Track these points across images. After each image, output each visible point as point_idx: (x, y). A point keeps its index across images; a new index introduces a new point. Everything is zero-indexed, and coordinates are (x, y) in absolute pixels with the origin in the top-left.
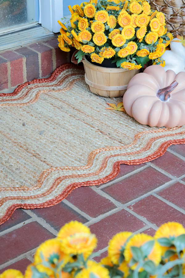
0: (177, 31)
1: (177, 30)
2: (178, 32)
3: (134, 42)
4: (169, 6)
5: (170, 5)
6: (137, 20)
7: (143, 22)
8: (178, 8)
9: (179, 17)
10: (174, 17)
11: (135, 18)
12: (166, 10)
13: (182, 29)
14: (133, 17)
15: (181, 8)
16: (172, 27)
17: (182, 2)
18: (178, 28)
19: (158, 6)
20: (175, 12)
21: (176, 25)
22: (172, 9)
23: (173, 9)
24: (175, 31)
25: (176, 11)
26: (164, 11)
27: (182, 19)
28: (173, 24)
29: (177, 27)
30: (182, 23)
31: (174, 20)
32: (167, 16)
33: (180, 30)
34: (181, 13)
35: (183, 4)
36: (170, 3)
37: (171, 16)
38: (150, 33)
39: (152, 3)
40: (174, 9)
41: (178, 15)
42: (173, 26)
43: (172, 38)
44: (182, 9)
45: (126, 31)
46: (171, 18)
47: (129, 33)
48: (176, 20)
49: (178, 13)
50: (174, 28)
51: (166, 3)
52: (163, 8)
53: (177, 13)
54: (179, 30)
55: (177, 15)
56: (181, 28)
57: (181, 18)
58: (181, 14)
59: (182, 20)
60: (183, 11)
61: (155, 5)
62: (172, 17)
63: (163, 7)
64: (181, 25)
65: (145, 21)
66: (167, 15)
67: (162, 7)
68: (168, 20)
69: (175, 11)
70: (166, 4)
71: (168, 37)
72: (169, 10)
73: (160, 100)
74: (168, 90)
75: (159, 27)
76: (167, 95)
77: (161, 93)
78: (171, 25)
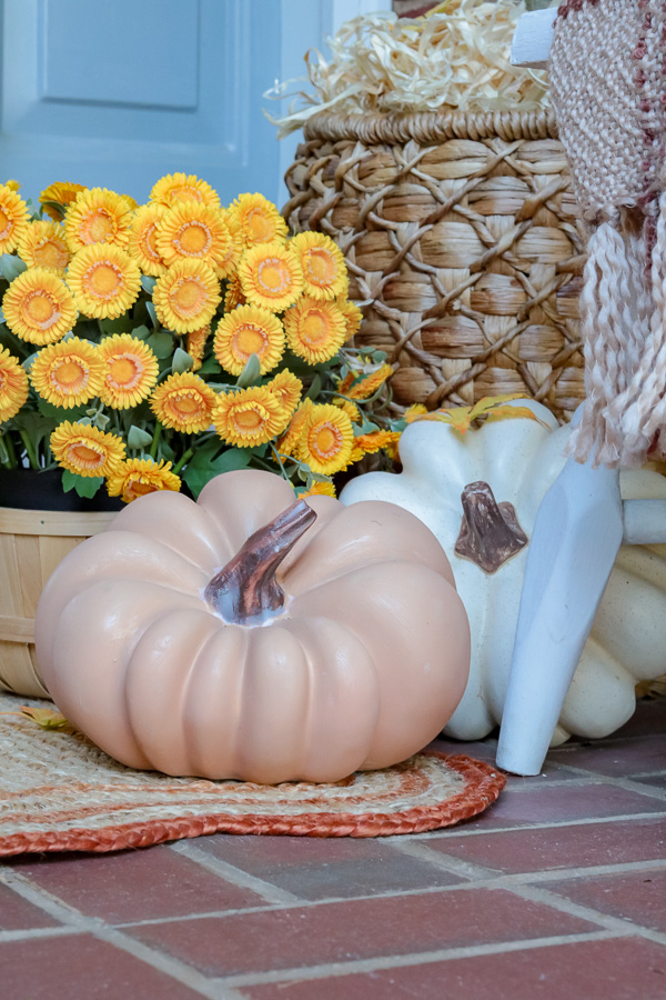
0: (452, 397)
1: (456, 391)
4: (415, 264)
5: (417, 260)
8: (459, 272)
9: (461, 321)
10: (440, 323)
15: (473, 270)
16: (434, 377)
17: (477, 241)
19: (369, 275)
20: (443, 292)
21: (450, 365)
22: (429, 279)
23: (433, 282)
24: (448, 398)
25: (449, 286)
26: (391, 297)
27: (478, 331)
28: (436, 362)
30: (478, 352)
31: (437, 334)
33: (468, 389)
34: (473, 295)
37: (423, 318)
40: (436, 280)
41: (457, 306)
42: (437, 372)
44: (478, 275)
48: (447, 338)
49: (457, 296)
50: (440, 378)
51: (399, 248)
52: (389, 282)
53: (448, 296)
54: (464, 389)
55: (450, 310)
56: (476, 377)
57: (473, 324)
58: (474, 305)
59: (480, 337)
60: (483, 290)
61: (357, 275)
62: (428, 321)
63: (385, 279)
64: (474, 361)
66: (407, 315)
67: (383, 276)
68: (410, 339)
70: (398, 252)
73: (217, 615)
74: (255, 551)
75: (297, 291)
76: (252, 583)
77: (226, 572)
78: (426, 367)
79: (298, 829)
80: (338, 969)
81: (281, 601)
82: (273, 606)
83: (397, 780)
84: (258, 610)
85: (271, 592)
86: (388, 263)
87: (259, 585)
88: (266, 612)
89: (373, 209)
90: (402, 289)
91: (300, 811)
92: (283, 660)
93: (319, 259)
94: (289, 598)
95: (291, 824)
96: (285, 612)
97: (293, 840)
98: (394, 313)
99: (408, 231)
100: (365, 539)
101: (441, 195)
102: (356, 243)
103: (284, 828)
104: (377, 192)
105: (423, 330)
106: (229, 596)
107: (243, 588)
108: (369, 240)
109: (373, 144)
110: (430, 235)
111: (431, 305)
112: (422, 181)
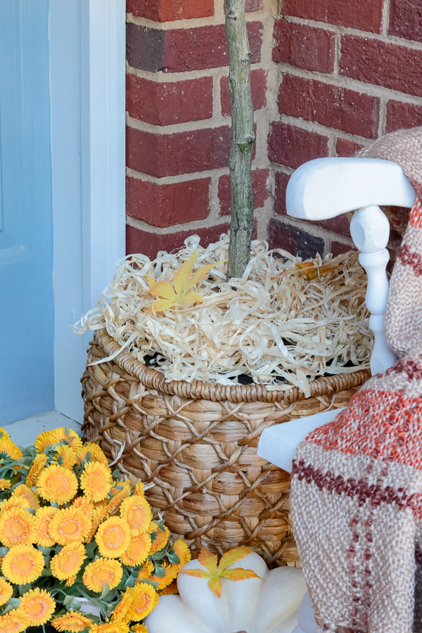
0: (202, 537)
1: (205, 533)
2: (206, 538)
3: (44, 592)
4: (178, 463)
5: (180, 462)
6: (54, 524)
7: (73, 530)
8: (205, 471)
9: (208, 498)
10: (195, 496)
11: (49, 519)
12: (172, 475)
13: (217, 529)
14: (41, 517)
15: (213, 471)
16: (190, 523)
17: (215, 455)
18: (205, 528)
19: (149, 460)
20: (196, 482)
21: (200, 519)
22: (187, 471)
23: (189, 474)
24: (199, 536)
25: (200, 479)
26: (164, 477)
27: (217, 503)
28: (191, 516)
29: (204, 525)
30: (217, 513)
31: (192, 504)
32: (173, 492)
33: (211, 532)
34: (213, 485)
35: (217, 460)
36: (181, 455)
37: (184, 492)
38: (98, 561)
39: (132, 451)
40: (192, 474)
41: (205, 491)
42: (192, 520)
43: (186, 558)
44: (216, 474)
45: (15, 561)
46: (184, 499)
47: (25, 566)
48: (198, 506)
49: (205, 485)
50: (195, 526)
51: (169, 455)
52: (163, 468)
53: (200, 485)
54: (209, 533)
55: (200, 491)
56: (216, 526)
57: (213, 499)
58: (214, 489)
59: (218, 507)
60: (219, 482)
61: (142, 459)
62: (187, 494)
63: (161, 466)
64: (214, 518)
65: (80, 528)
66: (174, 488)
67: (159, 464)
68: (177, 503)
69: (196, 478)
70: (168, 457)
71: (176, 553)
72: (178, 475)
75: (128, 541)
78: (186, 517)
89: (152, 428)
93: (137, 513)
98: (166, 485)
99: (175, 445)
101: (193, 430)
102: (142, 442)
108: (149, 442)
109: (149, 387)
110: (188, 451)
111: (188, 484)
112: (182, 420)
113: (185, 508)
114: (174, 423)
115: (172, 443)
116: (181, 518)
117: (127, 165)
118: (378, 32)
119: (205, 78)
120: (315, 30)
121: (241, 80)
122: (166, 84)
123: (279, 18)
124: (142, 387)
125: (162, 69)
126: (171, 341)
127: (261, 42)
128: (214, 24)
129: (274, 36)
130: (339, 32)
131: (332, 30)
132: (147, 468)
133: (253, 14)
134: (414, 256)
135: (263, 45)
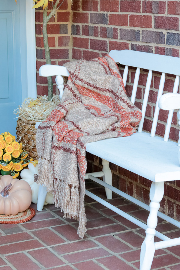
4: (31, 140)
10: (35, 148)
18: (37, 155)
19: (26, 140)
23: (33, 142)
36: (31, 138)
39: (23, 138)
48: (35, 150)
53: (35, 145)
68: (31, 149)
69: (35, 143)
73: (1, 196)
74: (5, 189)
75: (13, 150)
76: (5, 193)
77: (2, 191)
78: (33, 153)
79: (9, 223)
80: (5, 245)
81: (9, 194)
82: (8, 195)
83: (23, 213)
84: (6, 195)
85: (8, 193)
86: (28, 139)
87: (6, 193)
88: (7, 195)
89: (26, 132)
90: (30, 143)
91: (10, 220)
92: (8, 203)
93: (16, 145)
94: (10, 193)
95: (8, 222)
96: (9, 195)
97: (8, 224)
98: (29, 145)
99: (30, 136)
100: (19, 186)
101: (34, 132)
102: (24, 136)
103: (7, 223)
104: (26, 130)
105: (33, 148)
106: (3, 194)
107: (4, 193)
108: (26, 136)
109: (26, 123)
110: (33, 137)
111: (33, 145)
112: (32, 130)
113: (33, 151)
114: (30, 130)
115: (30, 135)
116: (32, 153)
117: (37, 82)
118: (88, 49)
119: (54, 61)
120: (78, 50)
121: (47, 55)
122: (43, 62)
123: (73, 48)
124: (24, 123)
125: (42, 58)
126: (30, 112)
127: (69, 54)
128: (56, 49)
129: (72, 52)
130: (82, 49)
131: (81, 49)
132: (25, 142)
133: (66, 47)
134: (68, 86)
135: (69, 55)
